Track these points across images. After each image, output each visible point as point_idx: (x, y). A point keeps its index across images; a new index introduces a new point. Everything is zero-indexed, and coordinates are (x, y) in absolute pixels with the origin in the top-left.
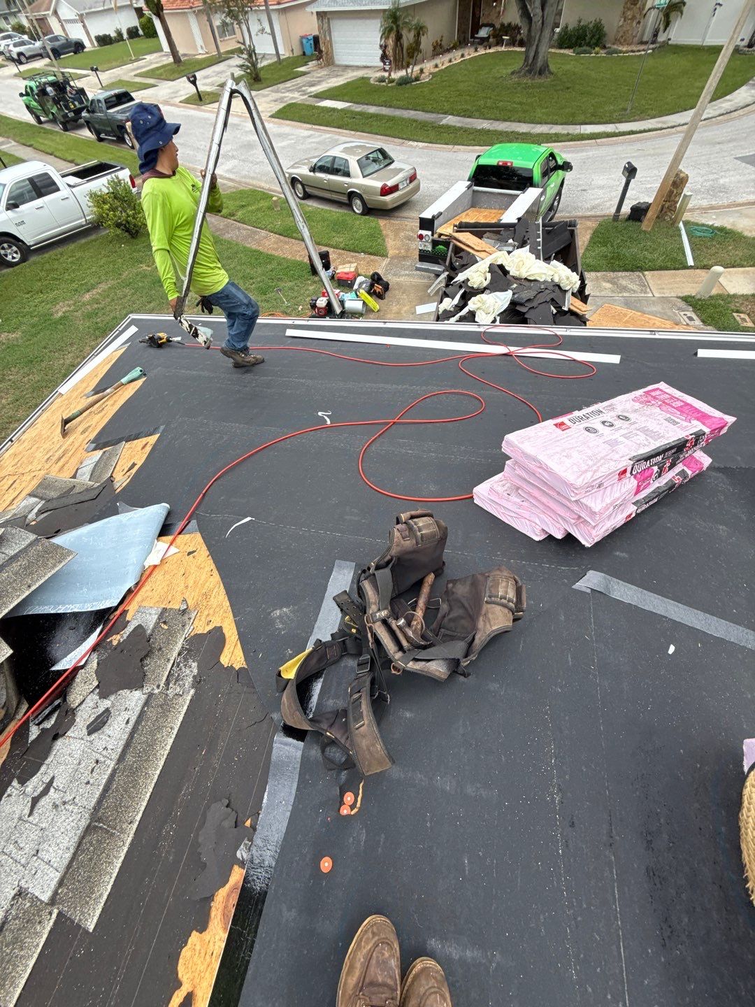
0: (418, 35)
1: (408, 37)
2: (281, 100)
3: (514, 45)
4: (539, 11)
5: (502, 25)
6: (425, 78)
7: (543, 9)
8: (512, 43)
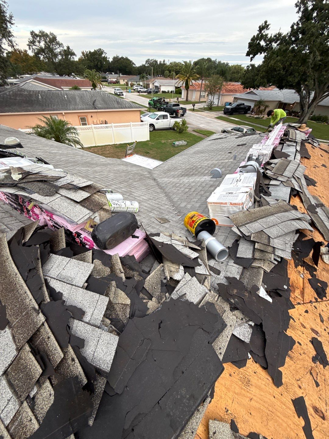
0: (265, 108)
1: (262, 108)
2: (218, 115)
3: (295, 117)
4: (307, 109)
5: (293, 111)
6: (264, 118)
7: (308, 109)
8: (295, 116)
